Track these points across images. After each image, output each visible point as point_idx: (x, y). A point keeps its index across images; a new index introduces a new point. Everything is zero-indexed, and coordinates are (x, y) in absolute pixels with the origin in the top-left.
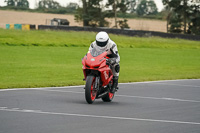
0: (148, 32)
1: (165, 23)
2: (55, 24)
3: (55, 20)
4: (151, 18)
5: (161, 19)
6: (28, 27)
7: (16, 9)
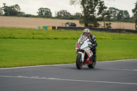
0: (124, 30)
1: (134, 24)
2: (68, 26)
3: (67, 23)
4: (126, 22)
5: (131, 22)
6: (51, 28)
7: (44, 17)
